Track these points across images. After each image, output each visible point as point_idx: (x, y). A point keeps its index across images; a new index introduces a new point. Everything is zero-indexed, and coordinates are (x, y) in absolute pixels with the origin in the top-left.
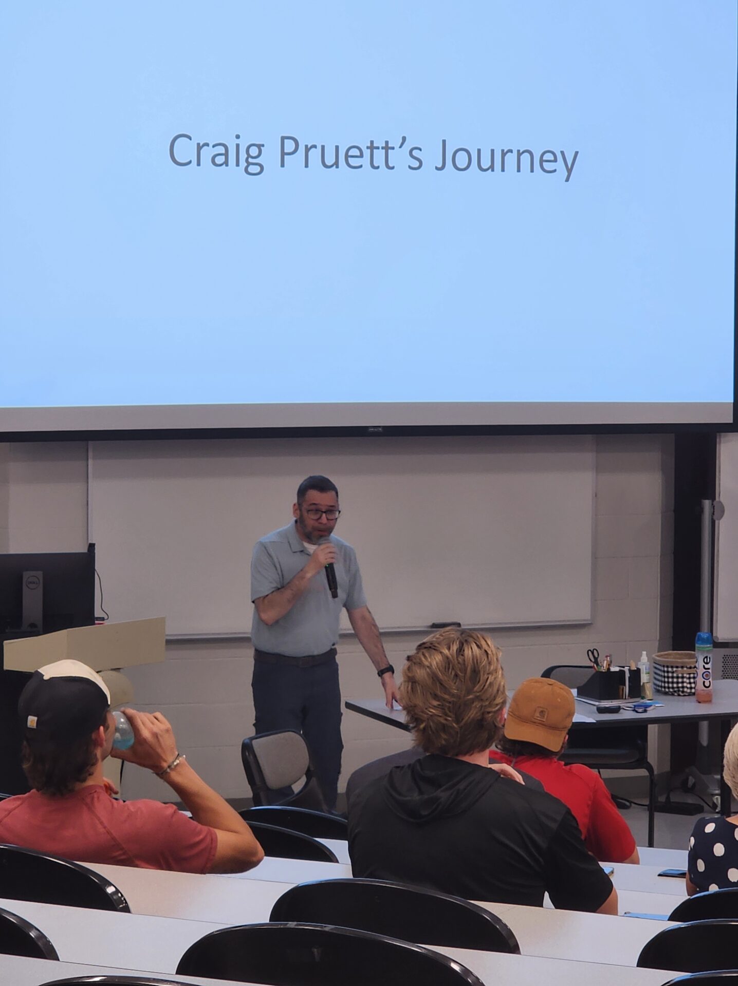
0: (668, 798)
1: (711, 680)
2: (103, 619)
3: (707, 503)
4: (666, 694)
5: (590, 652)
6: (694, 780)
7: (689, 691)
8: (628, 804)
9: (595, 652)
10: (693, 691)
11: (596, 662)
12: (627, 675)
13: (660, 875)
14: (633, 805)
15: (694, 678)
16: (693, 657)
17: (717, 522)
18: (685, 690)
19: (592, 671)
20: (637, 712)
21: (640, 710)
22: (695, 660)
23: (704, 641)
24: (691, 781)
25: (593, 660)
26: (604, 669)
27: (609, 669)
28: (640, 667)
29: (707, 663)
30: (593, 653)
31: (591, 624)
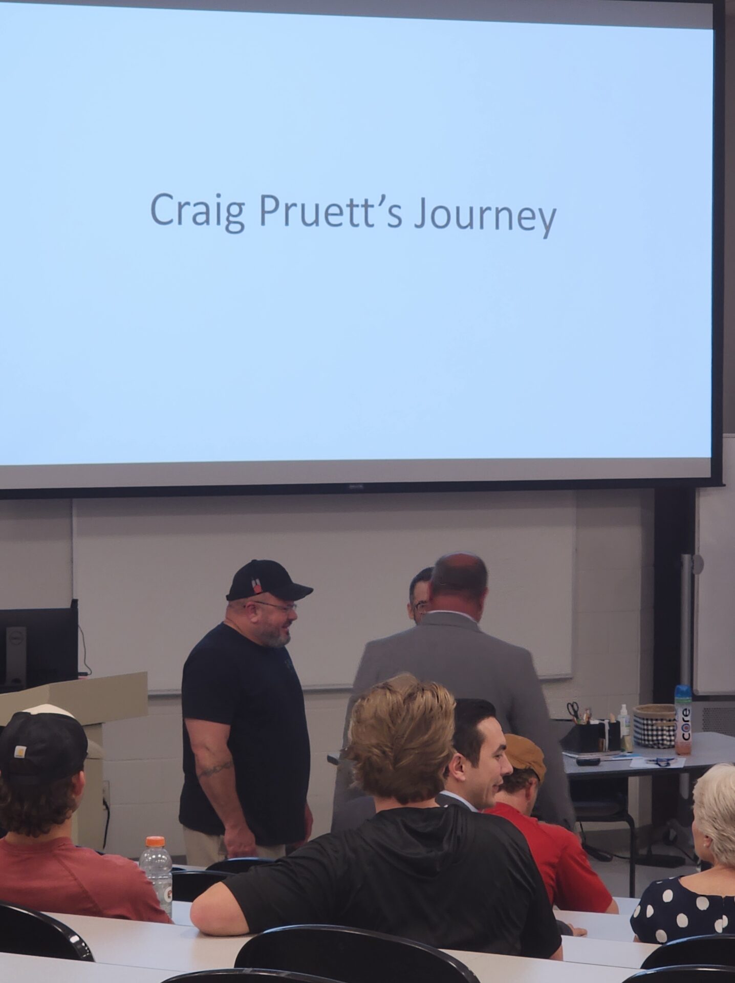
0: (649, 851)
1: (690, 732)
2: (86, 674)
3: (686, 558)
4: (646, 746)
5: (569, 705)
7: (668, 743)
8: (607, 857)
9: (575, 705)
10: (673, 743)
11: (576, 715)
12: (607, 728)
14: (614, 857)
15: (674, 730)
16: (672, 709)
17: (696, 576)
18: (665, 742)
19: (572, 724)
20: (617, 765)
22: (674, 712)
23: (683, 694)
24: (673, 833)
25: (573, 713)
26: (583, 722)
27: (588, 722)
28: (619, 720)
29: (686, 716)
30: (572, 706)
31: (571, 678)
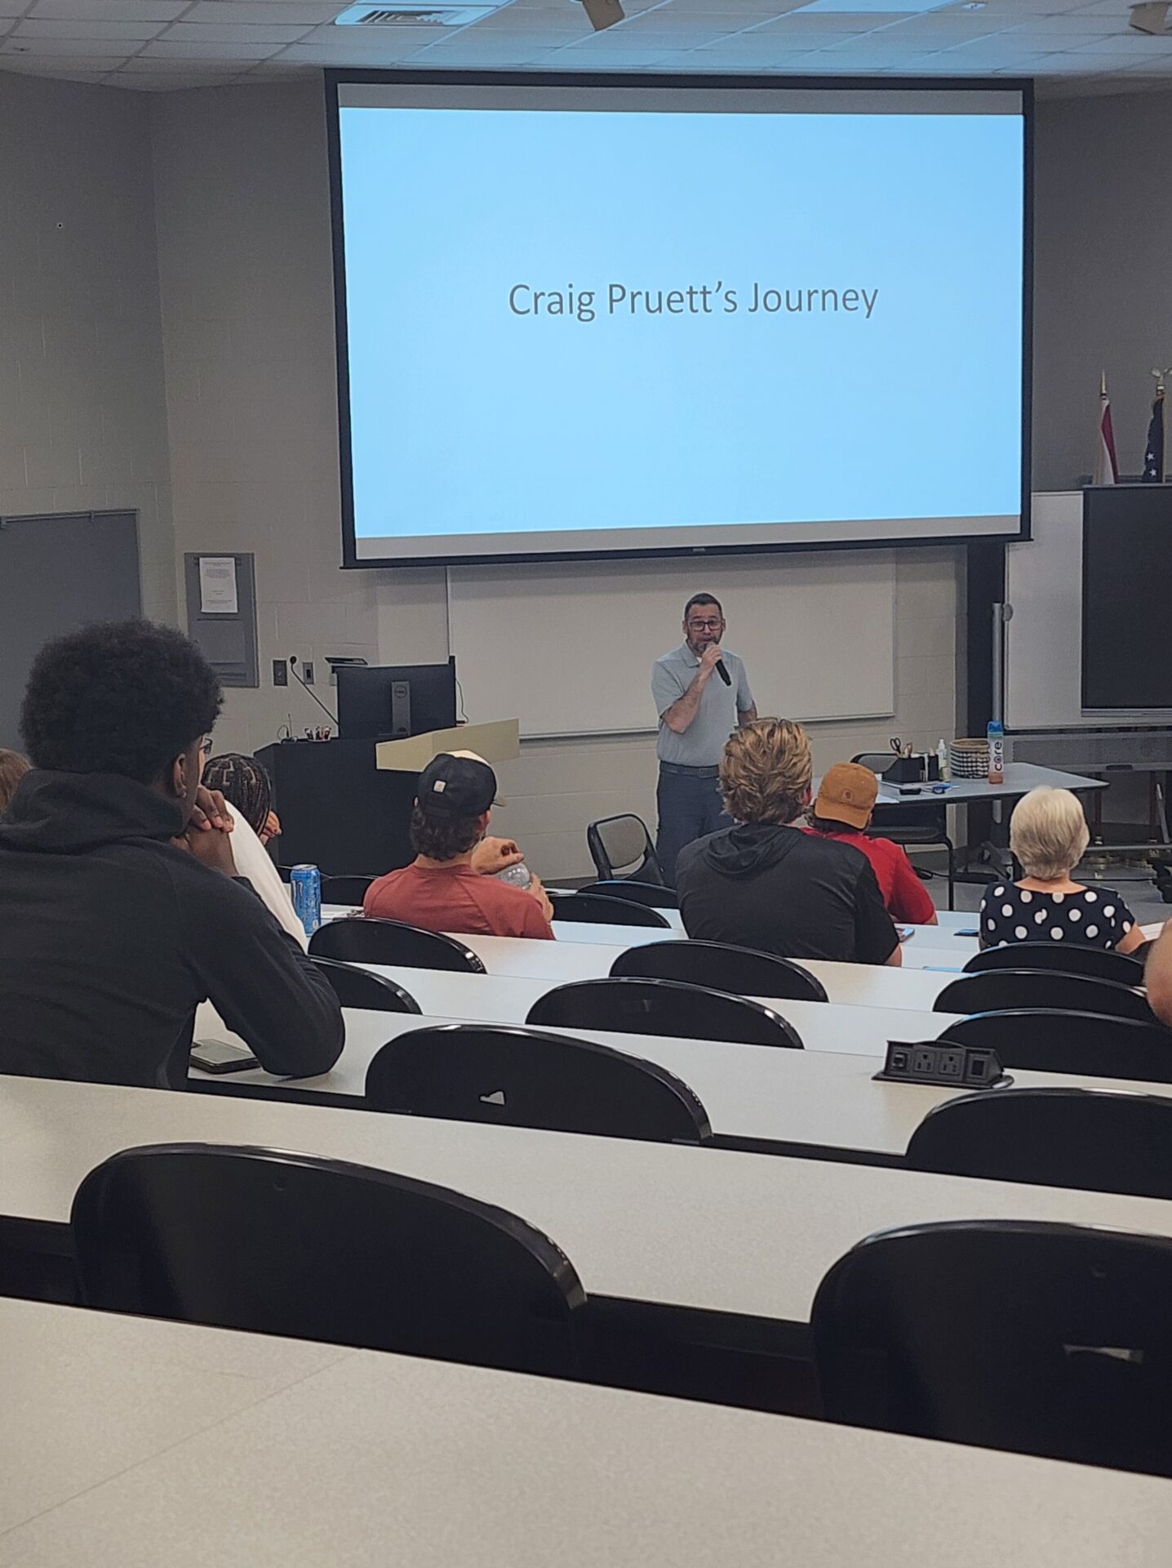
0: (966, 869)
1: (1002, 763)
2: (463, 722)
3: (997, 606)
4: (962, 776)
5: (893, 742)
6: (988, 853)
7: (982, 773)
8: (930, 875)
9: (897, 741)
10: (986, 773)
11: (898, 749)
12: (927, 761)
13: (956, 935)
14: (934, 876)
15: (987, 762)
16: (986, 743)
17: (1006, 623)
18: (979, 773)
19: (895, 758)
20: (936, 793)
21: (938, 792)
22: (987, 746)
23: (996, 729)
24: (987, 854)
25: (895, 748)
26: (906, 756)
27: (910, 756)
28: (938, 754)
29: (998, 748)
30: (895, 741)
31: (893, 717)
